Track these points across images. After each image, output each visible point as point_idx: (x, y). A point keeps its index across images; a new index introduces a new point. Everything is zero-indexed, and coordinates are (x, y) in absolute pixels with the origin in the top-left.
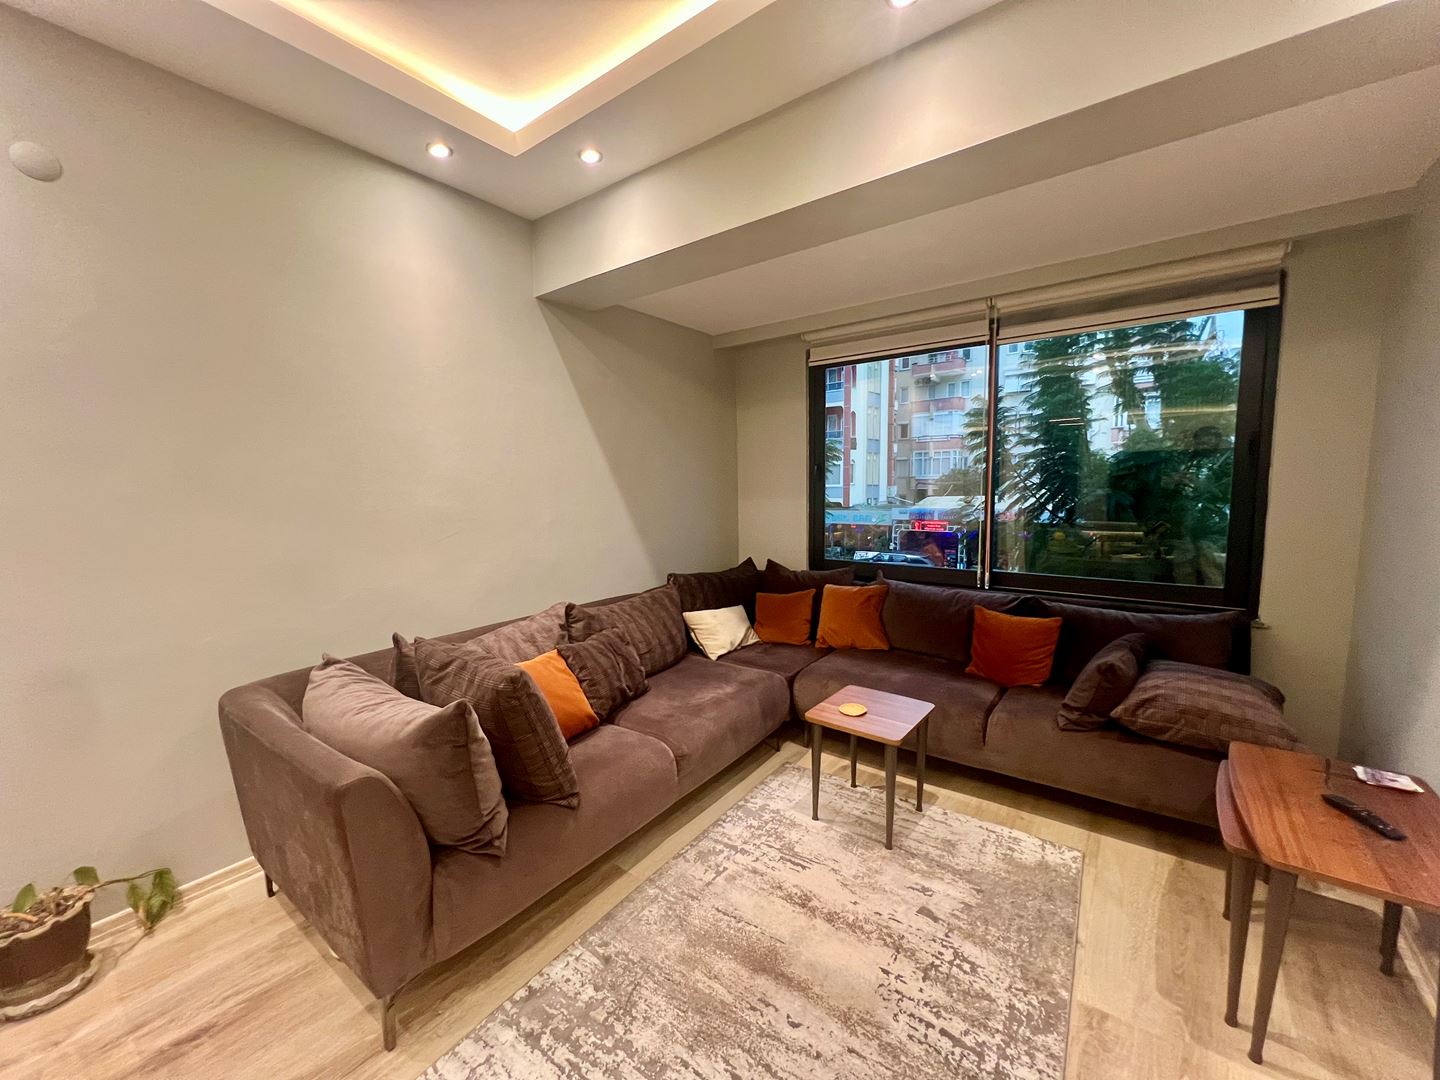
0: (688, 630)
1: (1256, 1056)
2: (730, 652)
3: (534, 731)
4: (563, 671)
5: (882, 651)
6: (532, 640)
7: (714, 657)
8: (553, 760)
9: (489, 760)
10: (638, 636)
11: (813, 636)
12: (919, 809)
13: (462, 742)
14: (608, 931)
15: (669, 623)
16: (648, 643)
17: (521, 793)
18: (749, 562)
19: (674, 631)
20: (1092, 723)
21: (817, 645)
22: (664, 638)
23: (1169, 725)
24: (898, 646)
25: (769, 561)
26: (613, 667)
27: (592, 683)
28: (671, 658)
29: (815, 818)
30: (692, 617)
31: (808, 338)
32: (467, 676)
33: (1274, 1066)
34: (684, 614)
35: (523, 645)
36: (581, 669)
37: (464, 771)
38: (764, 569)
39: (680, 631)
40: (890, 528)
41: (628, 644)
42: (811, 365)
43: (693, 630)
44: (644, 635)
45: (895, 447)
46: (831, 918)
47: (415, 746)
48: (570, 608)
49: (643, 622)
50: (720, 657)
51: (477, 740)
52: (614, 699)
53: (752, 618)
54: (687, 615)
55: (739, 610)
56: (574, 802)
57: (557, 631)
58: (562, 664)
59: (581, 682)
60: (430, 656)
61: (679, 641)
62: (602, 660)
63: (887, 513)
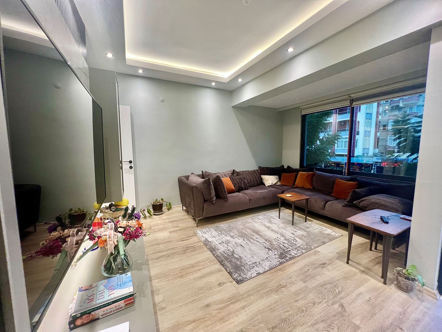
0: (262, 179)
1: (348, 263)
2: (271, 185)
3: (220, 186)
4: (230, 181)
5: (311, 189)
6: (225, 175)
7: (267, 186)
8: (224, 192)
9: (213, 188)
10: (248, 178)
11: (294, 185)
12: (306, 221)
13: (209, 184)
14: (231, 223)
15: (257, 177)
16: (251, 180)
17: (218, 196)
18: (283, 166)
19: (258, 179)
20: (350, 205)
21: (295, 186)
22: (255, 180)
23: (367, 206)
24: (316, 188)
25: (288, 166)
26: (240, 182)
27: (235, 184)
28: (256, 184)
29: (279, 218)
30: (263, 176)
31: (301, 107)
32: (211, 176)
33: (350, 265)
34: (261, 176)
35: (223, 176)
36: (233, 181)
37: (209, 189)
38: (286, 168)
39: (259, 179)
40: (372, 164)
41: (245, 179)
42: (302, 114)
43: (263, 179)
44: (250, 178)
45: (378, 134)
46: (272, 230)
47: (203, 183)
48: (234, 170)
49: (250, 176)
50: (268, 186)
51: (211, 184)
52: (239, 188)
53: (280, 179)
54: (262, 176)
55: (277, 177)
56: (227, 200)
57: (230, 174)
58: (230, 180)
59: (233, 183)
60: (207, 173)
61: (258, 181)
62: (238, 180)
63: (371, 159)
